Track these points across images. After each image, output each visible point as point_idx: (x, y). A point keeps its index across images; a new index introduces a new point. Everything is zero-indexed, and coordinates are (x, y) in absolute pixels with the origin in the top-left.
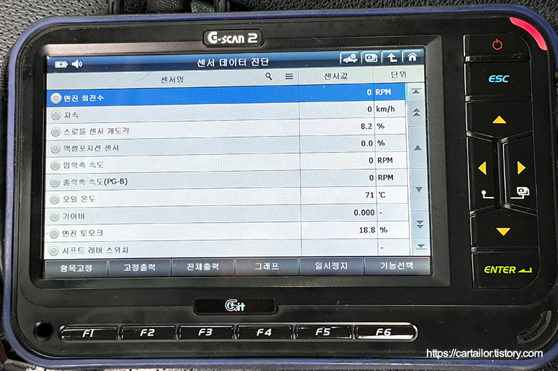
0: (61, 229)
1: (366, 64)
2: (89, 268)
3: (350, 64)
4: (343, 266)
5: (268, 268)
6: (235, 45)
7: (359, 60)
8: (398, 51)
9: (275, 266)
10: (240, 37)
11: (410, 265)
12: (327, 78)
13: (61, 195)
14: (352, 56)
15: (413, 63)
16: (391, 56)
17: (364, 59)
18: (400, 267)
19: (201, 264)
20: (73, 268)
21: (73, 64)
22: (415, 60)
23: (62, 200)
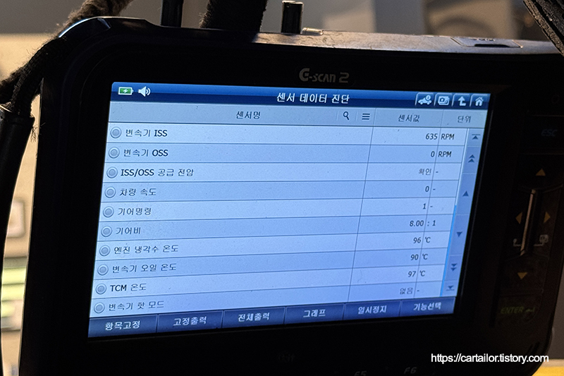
0: (108, 284)
1: (438, 107)
2: (136, 325)
3: (425, 106)
4: (382, 310)
5: (316, 315)
6: (327, 84)
7: (433, 102)
8: (468, 94)
9: (323, 312)
11: (439, 305)
12: (401, 120)
13: (112, 245)
14: (427, 98)
15: (479, 108)
16: (462, 99)
17: (437, 101)
18: (430, 307)
19: (252, 315)
20: (119, 325)
21: (140, 91)
22: (480, 105)
23: (112, 252)
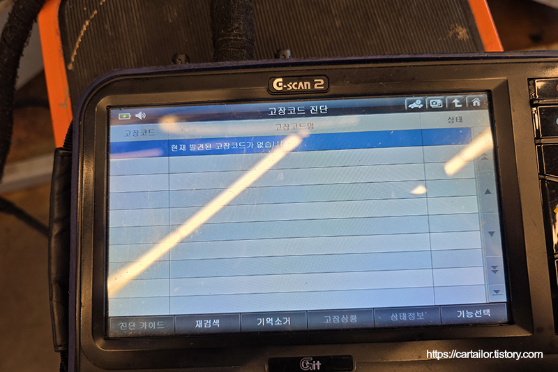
1: (431, 109)
3: (416, 110)
6: (302, 92)
8: (461, 96)
10: (305, 83)
11: (487, 312)
14: (417, 102)
15: (477, 108)
16: (456, 101)
17: (429, 105)
18: (478, 315)
21: (137, 116)
22: (479, 105)
